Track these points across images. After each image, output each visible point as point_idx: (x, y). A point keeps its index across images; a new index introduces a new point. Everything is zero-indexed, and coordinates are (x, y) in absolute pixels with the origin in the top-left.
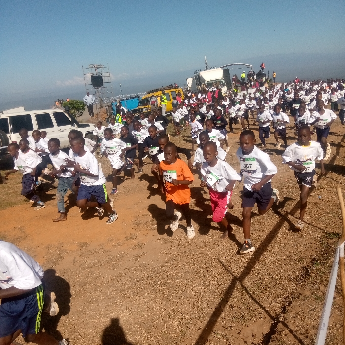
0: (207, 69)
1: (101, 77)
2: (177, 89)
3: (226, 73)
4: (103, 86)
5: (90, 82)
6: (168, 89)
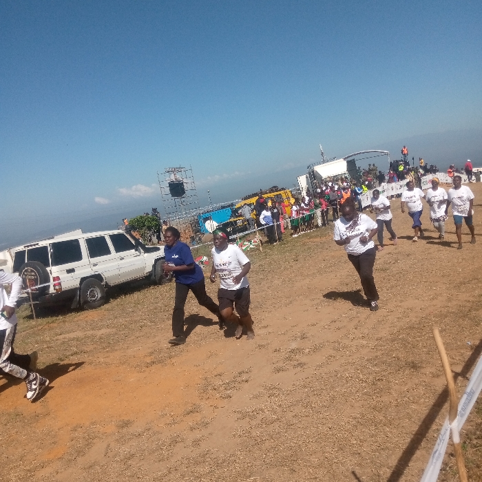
0: (324, 162)
1: (182, 184)
3: (351, 165)
4: (184, 195)
5: (168, 191)
6: (270, 193)
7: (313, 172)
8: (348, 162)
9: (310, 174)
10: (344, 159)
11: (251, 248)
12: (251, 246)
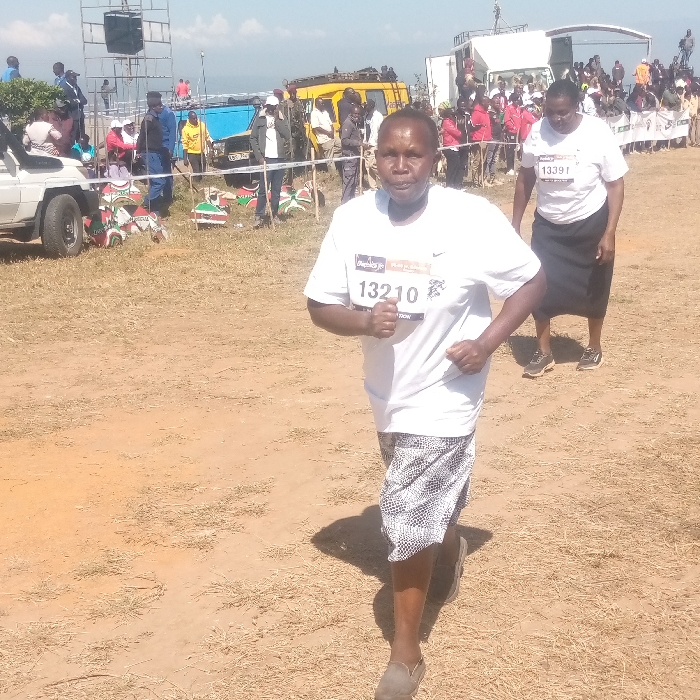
0: (497, 31)
1: (138, 22)
2: (388, 85)
3: (562, 47)
4: (140, 53)
5: (100, 34)
6: (356, 81)
7: (468, 51)
8: (553, 41)
9: (458, 54)
10: (548, 34)
11: (293, 210)
12: (294, 204)
